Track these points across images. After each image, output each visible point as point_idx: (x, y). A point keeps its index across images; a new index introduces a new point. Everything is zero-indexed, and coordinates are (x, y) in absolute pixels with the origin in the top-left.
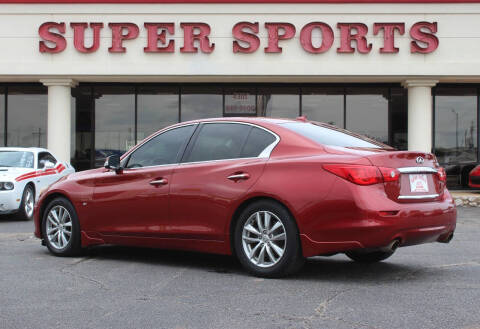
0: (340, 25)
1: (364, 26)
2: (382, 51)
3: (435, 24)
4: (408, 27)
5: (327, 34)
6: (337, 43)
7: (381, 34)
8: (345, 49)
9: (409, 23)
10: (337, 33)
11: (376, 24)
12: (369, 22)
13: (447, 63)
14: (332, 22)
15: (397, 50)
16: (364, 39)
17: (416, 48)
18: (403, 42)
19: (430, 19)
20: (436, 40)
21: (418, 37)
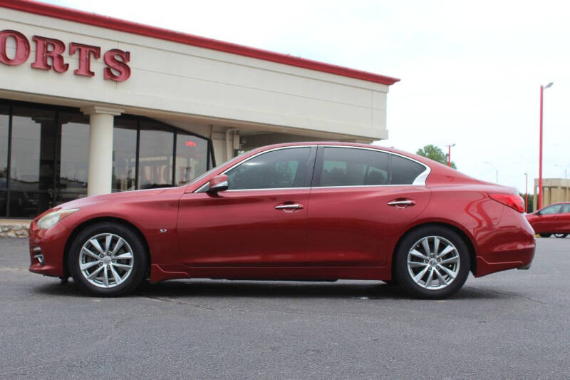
0: (36, 38)
4: (103, 53)
5: (21, 46)
6: (32, 59)
7: (76, 56)
8: (40, 65)
9: (105, 48)
10: (32, 45)
12: (67, 40)
13: (134, 94)
14: (29, 33)
15: (93, 74)
16: (61, 58)
17: (109, 75)
18: (97, 66)
19: (124, 48)
20: (128, 70)
21: (111, 64)
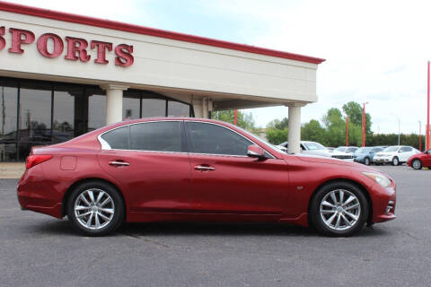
0: (68, 38)
1: (85, 42)
2: (96, 61)
3: (132, 47)
4: (114, 46)
5: (58, 44)
6: (65, 52)
7: (96, 49)
8: (71, 56)
9: (116, 43)
10: (65, 44)
11: (93, 42)
12: (89, 39)
13: (137, 75)
14: (62, 35)
15: (107, 62)
16: (85, 51)
17: (119, 62)
18: (111, 56)
19: (129, 43)
20: (132, 58)
21: (120, 55)
